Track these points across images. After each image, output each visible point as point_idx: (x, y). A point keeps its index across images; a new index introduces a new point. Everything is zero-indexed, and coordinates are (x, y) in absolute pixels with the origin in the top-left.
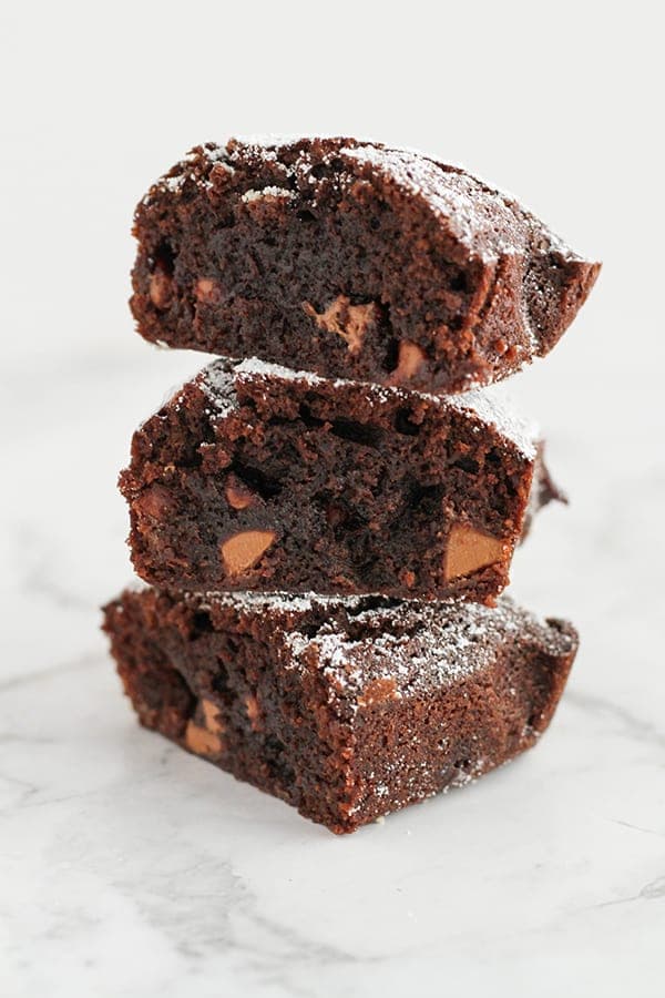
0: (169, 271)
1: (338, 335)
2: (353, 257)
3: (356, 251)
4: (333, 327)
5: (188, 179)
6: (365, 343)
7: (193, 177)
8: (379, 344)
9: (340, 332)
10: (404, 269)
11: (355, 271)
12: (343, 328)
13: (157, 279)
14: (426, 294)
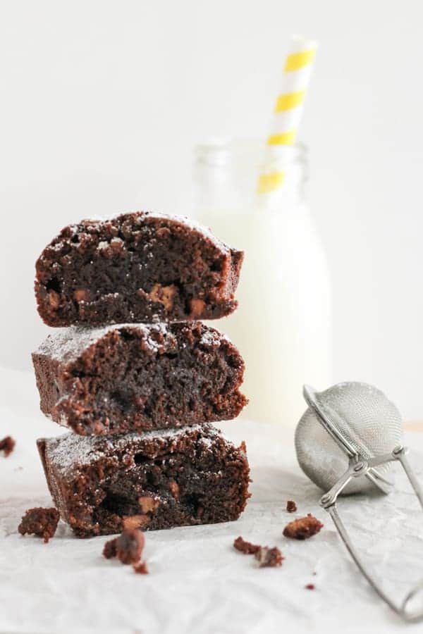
0: (58, 290)
1: (158, 303)
2: (162, 264)
3: (163, 261)
4: (156, 300)
5: (65, 244)
6: (175, 303)
7: (68, 242)
8: (181, 303)
9: (160, 301)
10: (189, 265)
11: (164, 270)
12: (161, 299)
13: (53, 296)
14: (202, 275)
